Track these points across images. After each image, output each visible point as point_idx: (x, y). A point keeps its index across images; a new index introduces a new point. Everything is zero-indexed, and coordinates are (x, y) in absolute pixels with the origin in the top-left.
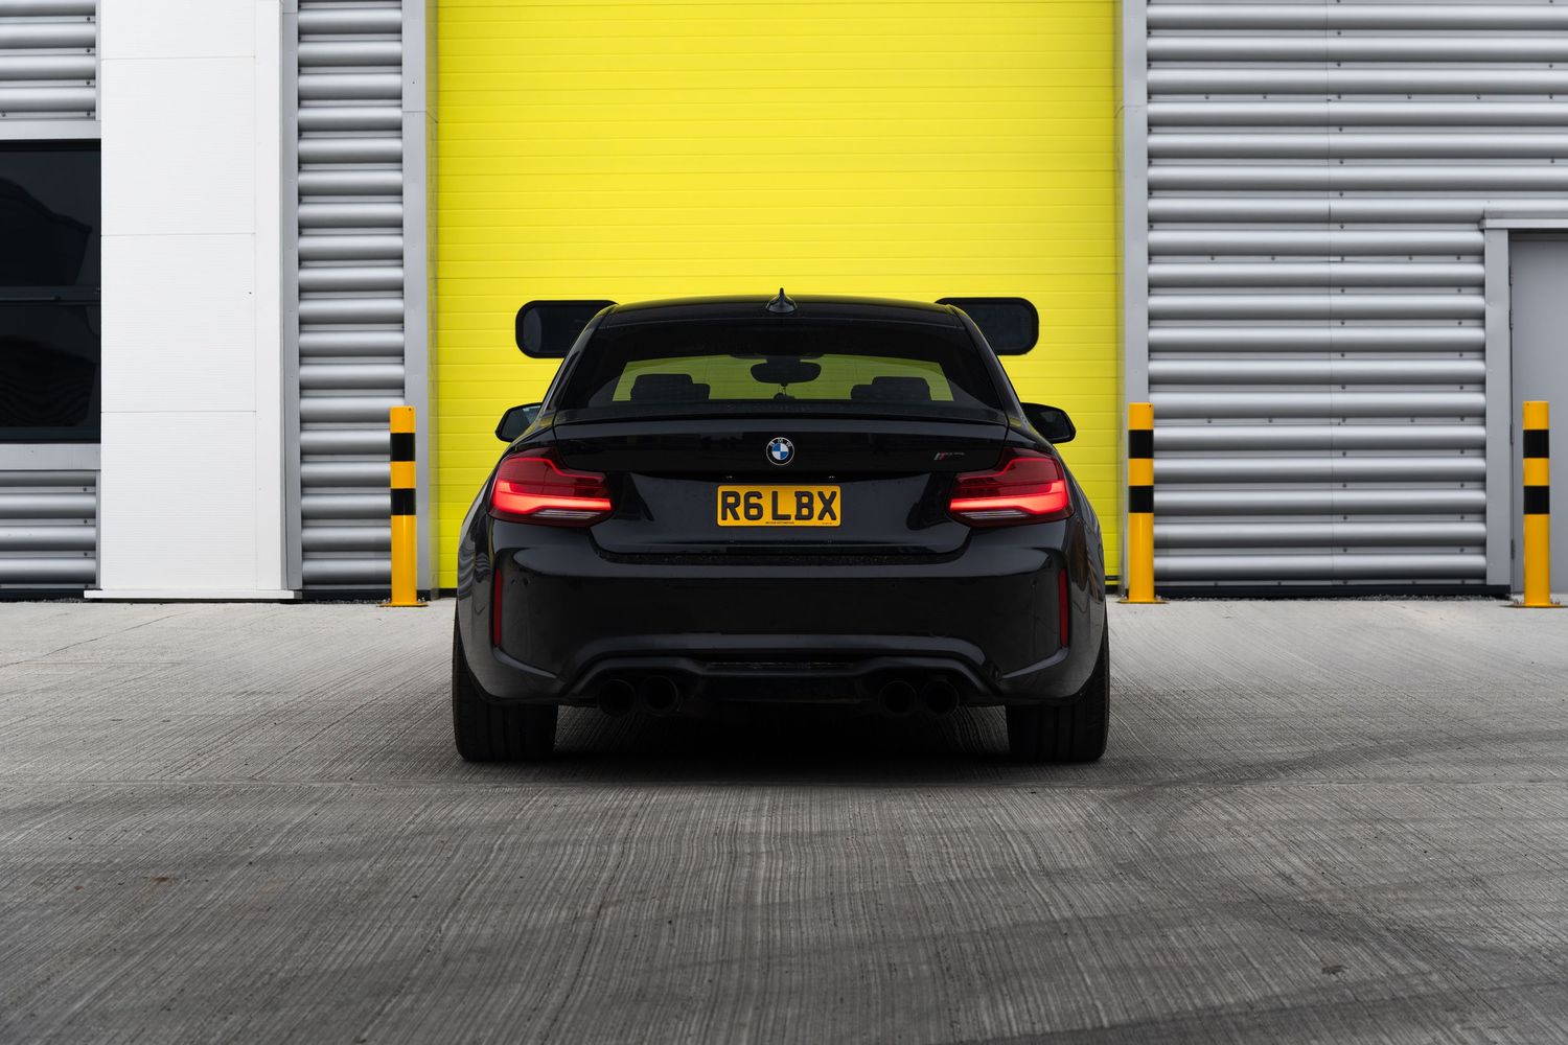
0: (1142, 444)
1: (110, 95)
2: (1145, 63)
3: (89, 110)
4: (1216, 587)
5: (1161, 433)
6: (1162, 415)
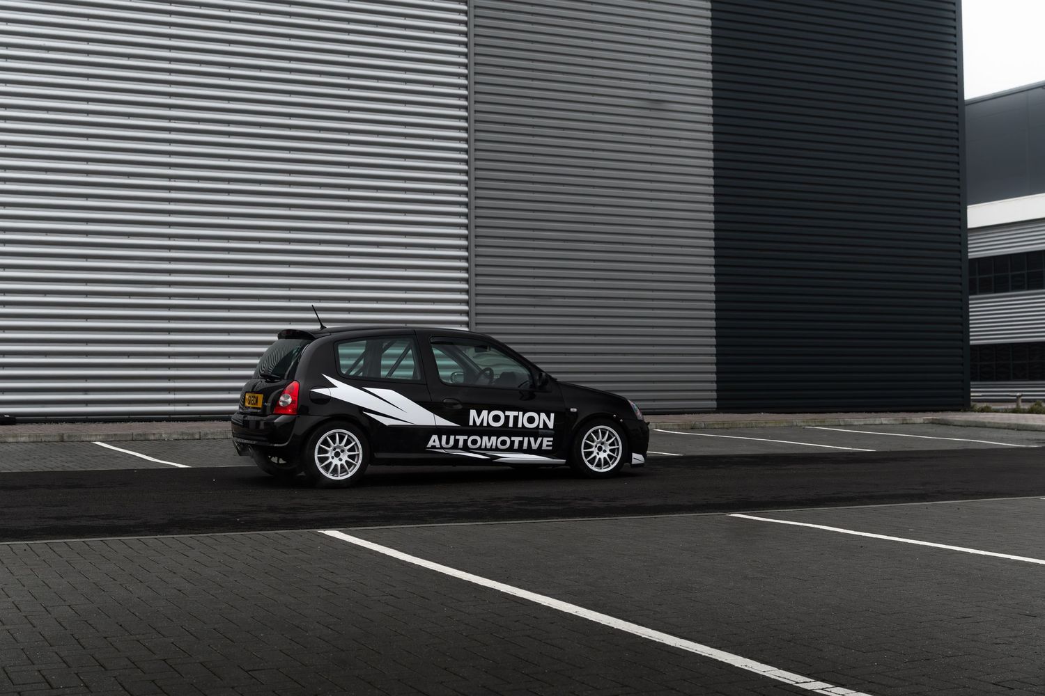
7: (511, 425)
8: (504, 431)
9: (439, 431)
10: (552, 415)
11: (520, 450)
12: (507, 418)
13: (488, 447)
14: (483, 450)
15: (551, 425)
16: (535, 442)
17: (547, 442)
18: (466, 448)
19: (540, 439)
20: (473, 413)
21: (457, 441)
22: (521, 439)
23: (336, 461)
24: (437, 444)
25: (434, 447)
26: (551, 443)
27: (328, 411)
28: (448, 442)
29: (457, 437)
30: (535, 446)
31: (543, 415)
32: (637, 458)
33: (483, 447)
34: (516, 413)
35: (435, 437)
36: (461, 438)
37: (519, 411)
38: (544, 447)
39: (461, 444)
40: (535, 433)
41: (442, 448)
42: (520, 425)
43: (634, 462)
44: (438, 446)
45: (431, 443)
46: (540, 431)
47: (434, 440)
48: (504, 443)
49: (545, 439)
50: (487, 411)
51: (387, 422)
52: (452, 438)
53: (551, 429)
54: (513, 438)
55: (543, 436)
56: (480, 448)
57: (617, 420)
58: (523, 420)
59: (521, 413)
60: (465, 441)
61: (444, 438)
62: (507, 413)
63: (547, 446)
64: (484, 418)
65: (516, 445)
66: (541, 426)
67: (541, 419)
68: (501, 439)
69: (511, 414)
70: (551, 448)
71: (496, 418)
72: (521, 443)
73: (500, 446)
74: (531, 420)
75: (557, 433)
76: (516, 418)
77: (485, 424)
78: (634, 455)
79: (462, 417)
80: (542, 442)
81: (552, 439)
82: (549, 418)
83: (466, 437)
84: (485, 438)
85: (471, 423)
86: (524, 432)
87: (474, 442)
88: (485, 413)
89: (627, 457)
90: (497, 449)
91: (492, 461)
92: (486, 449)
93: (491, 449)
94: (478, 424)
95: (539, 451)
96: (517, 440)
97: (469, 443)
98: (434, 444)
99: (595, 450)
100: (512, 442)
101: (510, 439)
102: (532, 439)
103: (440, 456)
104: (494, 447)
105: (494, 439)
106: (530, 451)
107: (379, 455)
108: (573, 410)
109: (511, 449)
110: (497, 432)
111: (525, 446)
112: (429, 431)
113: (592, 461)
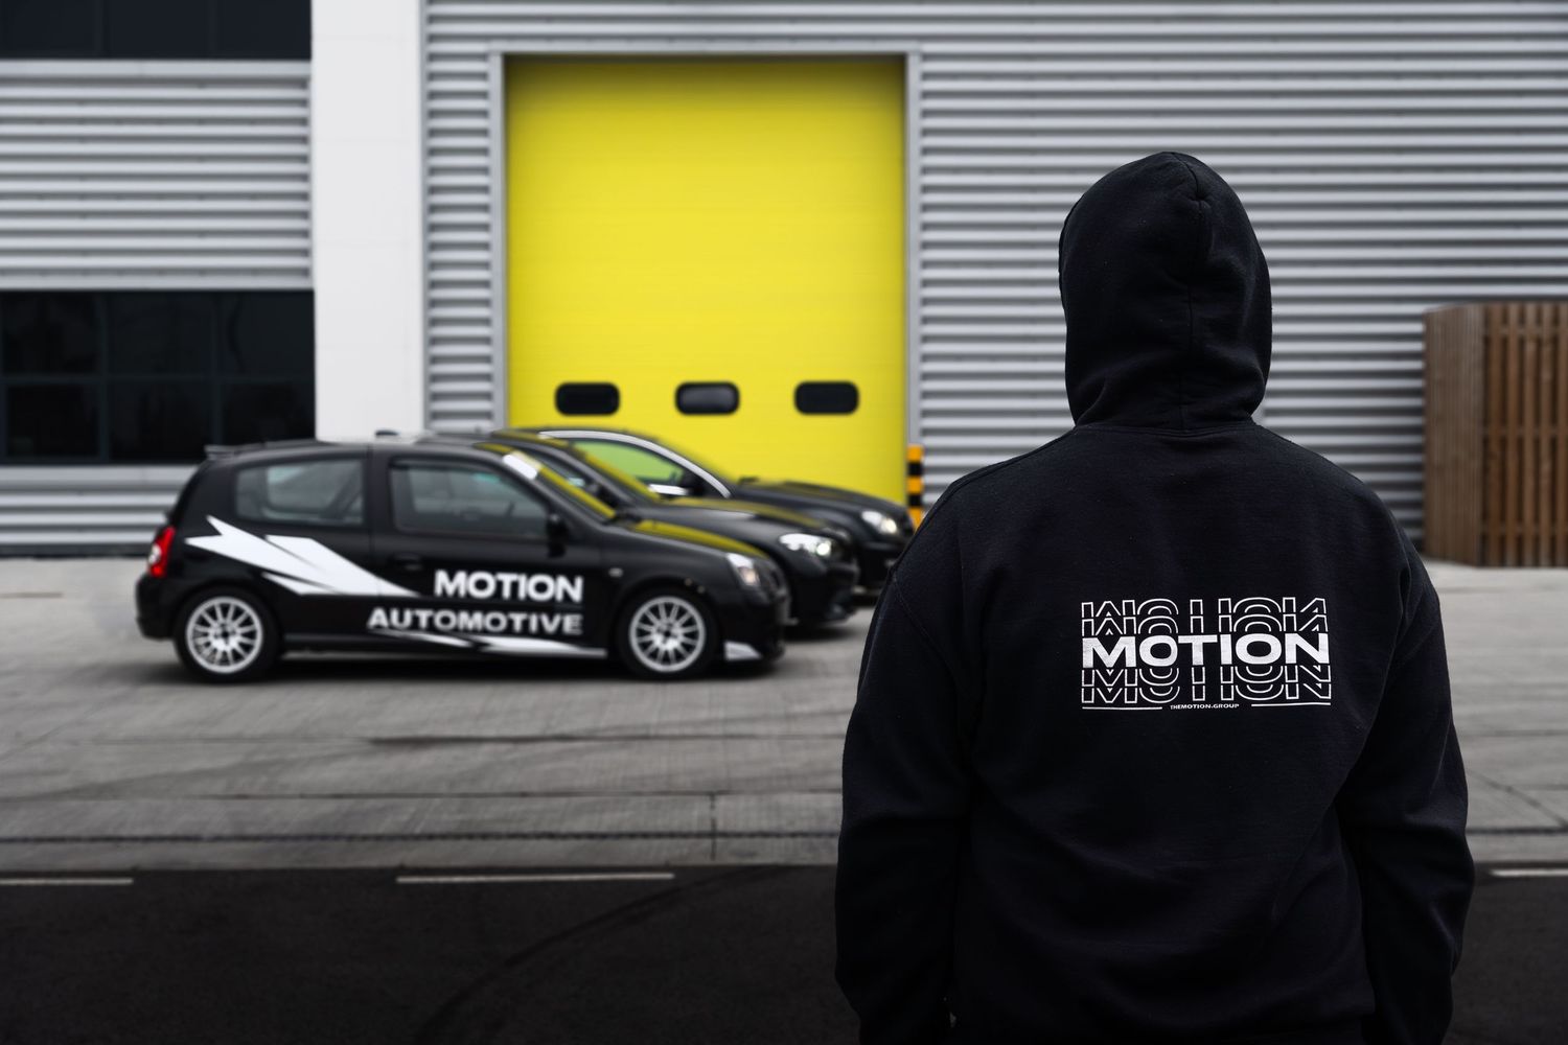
0: (915, 468)
1: (318, 263)
2: (921, 247)
3: (305, 272)
5: (929, 461)
7: (506, 595)
8: (495, 603)
9: (387, 603)
10: (579, 581)
11: (525, 633)
12: (499, 585)
13: (470, 628)
14: (461, 632)
15: (576, 594)
16: (550, 623)
17: (570, 623)
18: (432, 628)
19: (557, 619)
20: (441, 577)
21: (416, 620)
22: (525, 616)
23: (219, 645)
24: (384, 622)
25: (379, 627)
26: (578, 624)
27: (204, 573)
28: (401, 619)
29: (416, 613)
30: (550, 627)
31: (563, 582)
32: (737, 651)
33: (461, 628)
34: (515, 577)
35: (379, 612)
36: (424, 615)
38: (567, 629)
39: (423, 623)
40: (550, 608)
41: (391, 627)
42: (522, 596)
43: (730, 656)
44: (385, 625)
45: (372, 622)
46: (557, 604)
47: (378, 617)
48: (495, 622)
49: (568, 618)
50: (464, 574)
51: (300, 589)
52: (408, 615)
53: (577, 603)
54: (511, 616)
55: (564, 613)
56: (455, 630)
57: (694, 587)
58: (527, 586)
59: (524, 577)
60: (431, 620)
61: (395, 614)
62: (499, 577)
63: (572, 628)
64: (461, 583)
65: (518, 626)
66: (559, 597)
67: (558, 587)
68: (491, 616)
69: (507, 579)
70: (578, 631)
71: (481, 585)
72: (526, 623)
73: (489, 627)
74: (541, 588)
75: (585, 608)
76: (515, 586)
77: (462, 593)
78: (729, 645)
79: (423, 583)
80: (562, 622)
81: (579, 617)
82: (572, 582)
83: (431, 613)
84: (464, 616)
85: (438, 591)
86: (529, 606)
87: (446, 620)
88: (461, 576)
89: (714, 648)
90: (485, 632)
91: (475, 648)
92: (466, 631)
93: (475, 631)
94: (450, 593)
95: (559, 636)
96: (518, 619)
97: (437, 622)
98: (379, 623)
99: (657, 640)
100: (511, 623)
101: (506, 617)
102: (544, 618)
103: (391, 641)
104: (479, 628)
105: (478, 616)
106: (541, 634)
107: (290, 637)
108: (616, 572)
109: (509, 632)
110: (484, 606)
111: (534, 626)
112: (369, 603)
113: (654, 655)
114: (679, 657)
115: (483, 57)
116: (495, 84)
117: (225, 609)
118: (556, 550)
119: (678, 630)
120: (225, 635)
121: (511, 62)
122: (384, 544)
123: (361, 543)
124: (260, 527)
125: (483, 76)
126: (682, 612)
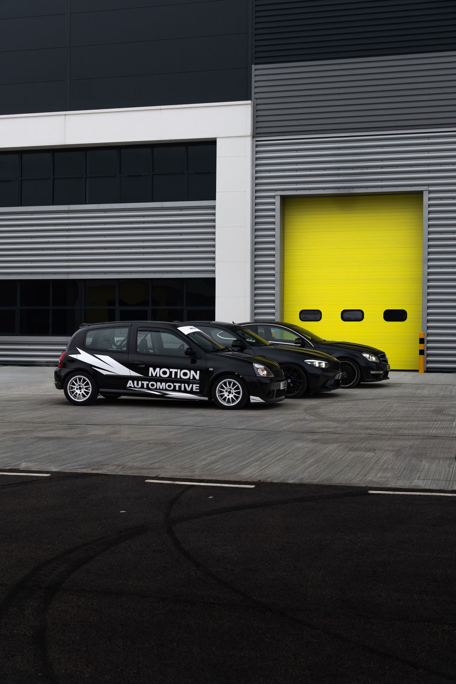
0: (422, 341)
1: (217, 268)
2: (427, 260)
3: (213, 272)
4: (441, 370)
6: (428, 335)
7: (173, 376)
8: (169, 380)
9: (133, 378)
10: (198, 372)
11: (180, 391)
12: (171, 373)
13: (161, 388)
14: (158, 389)
15: (197, 377)
16: (189, 387)
17: (195, 387)
18: (148, 388)
19: (191, 385)
20: (151, 369)
21: (143, 385)
22: (180, 384)
23: (78, 392)
24: (132, 385)
25: (130, 387)
26: (198, 388)
27: (74, 366)
28: (138, 385)
29: (143, 382)
30: (189, 389)
31: (192, 372)
32: (254, 399)
33: (158, 388)
34: (176, 370)
35: (130, 382)
36: (145, 383)
37: (178, 369)
38: (194, 390)
39: (145, 386)
40: (188, 382)
41: (135, 387)
42: (178, 377)
43: (252, 401)
44: (133, 386)
45: (128, 385)
46: (190, 380)
47: (130, 384)
48: (170, 386)
49: (194, 385)
50: (159, 369)
51: (105, 373)
52: (140, 382)
53: (198, 380)
54: (175, 384)
55: (193, 383)
56: (156, 389)
57: (238, 375)
58: (180, 374)
59: (179, 370)
60: (148, 385)
61: (135, 382)
62: (171, 370)
63: (196, 389)
64: (158, 372)
65: (177, 388)
66: (191, 378)
68: (168, 384)
69: (174, 371)
70: (198, 390)
71: (165, 373)
72: (180, 387)
73: (168, 388)
74: (185, 374)
75: (201, 382)
77: (158, 375)
78: (251, 397)
79: (145, 371)
80: (192, 387)
81: (198, 385)
83: (148, 382)
84: (159, 384)
85: (150, 375)
86: (181, 381)
87: (153, 385)
88: (158, 369)
89: (246, 398)
90: (166, 390)
91: (163, 395)
92: (160, 389)
93: (163, 389)
94: (154, 375)
95: (191, 392)
96: (177, 385)
97: (150, 386)
98: (130, 385)
99: (226, 394)
100: (175, 386)
101: (173, 384)
102: (186, 385)
103: (134, 392)
104: (164, 388)
105: (163, 384)
106: (185, 391)
107: (101, 390)
108: (211, 369)
109: (174, 390)
110: (165, 381)
111: (183, 389)
112: (127, 378)
113: (224, 399)
114: (233, 401)
115: (274, 197)
116: (277, 206)
117: (80, 379)
118: (194, 361)
119: (233, 391)
120: (80, 388)
121: (284, 199)
122: (133, 358)
123: (125, 357)
124: (92, 351)
125: (274, 203)
126: (234, 384)
